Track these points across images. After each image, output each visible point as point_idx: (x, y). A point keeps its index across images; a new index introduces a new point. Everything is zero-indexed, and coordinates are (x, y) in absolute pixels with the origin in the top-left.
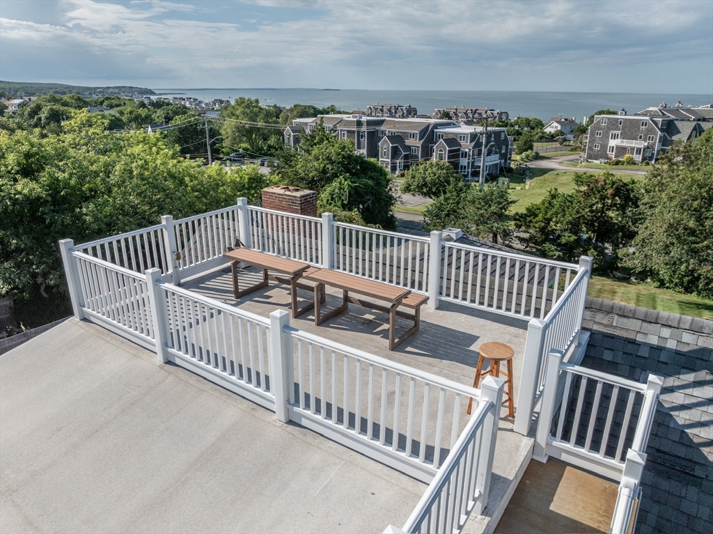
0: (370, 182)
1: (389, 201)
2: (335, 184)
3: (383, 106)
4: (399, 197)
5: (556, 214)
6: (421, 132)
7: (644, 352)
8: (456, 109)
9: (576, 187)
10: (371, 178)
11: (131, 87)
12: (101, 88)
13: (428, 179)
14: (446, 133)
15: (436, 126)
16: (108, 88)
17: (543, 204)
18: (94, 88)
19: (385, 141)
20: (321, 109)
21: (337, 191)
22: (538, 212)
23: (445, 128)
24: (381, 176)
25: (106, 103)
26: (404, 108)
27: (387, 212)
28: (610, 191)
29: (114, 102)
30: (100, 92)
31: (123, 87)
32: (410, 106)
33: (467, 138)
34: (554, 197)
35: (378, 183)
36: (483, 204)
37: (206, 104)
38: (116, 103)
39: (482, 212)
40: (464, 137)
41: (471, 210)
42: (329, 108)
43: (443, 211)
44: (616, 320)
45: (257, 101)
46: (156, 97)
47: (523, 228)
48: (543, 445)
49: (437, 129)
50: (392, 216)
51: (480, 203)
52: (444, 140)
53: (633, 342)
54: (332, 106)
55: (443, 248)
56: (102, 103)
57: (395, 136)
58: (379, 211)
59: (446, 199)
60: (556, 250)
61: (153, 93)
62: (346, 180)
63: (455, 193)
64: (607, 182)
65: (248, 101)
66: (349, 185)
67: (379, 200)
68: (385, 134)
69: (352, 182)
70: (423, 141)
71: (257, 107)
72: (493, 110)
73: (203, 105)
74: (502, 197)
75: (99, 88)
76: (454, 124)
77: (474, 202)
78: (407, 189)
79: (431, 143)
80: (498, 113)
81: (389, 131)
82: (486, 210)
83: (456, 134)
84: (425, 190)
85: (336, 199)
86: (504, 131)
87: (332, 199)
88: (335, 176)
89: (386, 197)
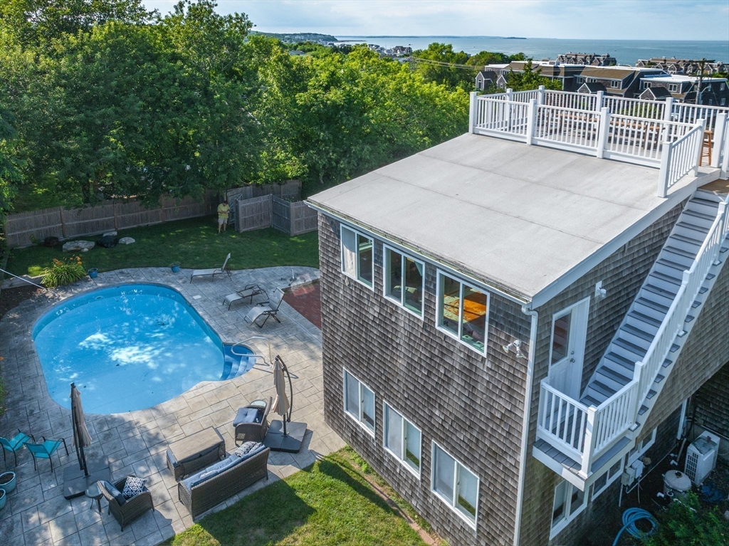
3: (576, 55)
6: (624, 81)
8: (665, 60)
11: (316, 34)
12: (289, 34)
14: (653, 82)
15: (642, 74)
16: (295, 35)
18: (282, 35)
19: (585, 88)
20: (509, 56)
23: (652, 77)
25: (299, 48)
26: (602, 58)
29: (307, 47)
30: (288, 39)
31: (309, 34)
32: (608, 56)
33: (679, 88)
37: (388, 51)
38: (309, 48)
40: (675, 86)
42: (517, 55)
45: (450, 47)
46: (340, 44)
48: (725, 171)
49: (643, 77)
52: (652, 89)
54: (521, 54)
55: (673, 106)
56: (295, 48)
57: (595, 83)
61: (336, 40)
65: (441, 46)
68: (584, 81)
70: (626, 89)
71: (450, 52)
72: (713, 61)
73: (385, 52)
75: (287, 35)
76: (663, 73)
79: (636, 92)
80: (719, 65)
81: (589, 79)
83: (666, 83)
86: (724, 82)
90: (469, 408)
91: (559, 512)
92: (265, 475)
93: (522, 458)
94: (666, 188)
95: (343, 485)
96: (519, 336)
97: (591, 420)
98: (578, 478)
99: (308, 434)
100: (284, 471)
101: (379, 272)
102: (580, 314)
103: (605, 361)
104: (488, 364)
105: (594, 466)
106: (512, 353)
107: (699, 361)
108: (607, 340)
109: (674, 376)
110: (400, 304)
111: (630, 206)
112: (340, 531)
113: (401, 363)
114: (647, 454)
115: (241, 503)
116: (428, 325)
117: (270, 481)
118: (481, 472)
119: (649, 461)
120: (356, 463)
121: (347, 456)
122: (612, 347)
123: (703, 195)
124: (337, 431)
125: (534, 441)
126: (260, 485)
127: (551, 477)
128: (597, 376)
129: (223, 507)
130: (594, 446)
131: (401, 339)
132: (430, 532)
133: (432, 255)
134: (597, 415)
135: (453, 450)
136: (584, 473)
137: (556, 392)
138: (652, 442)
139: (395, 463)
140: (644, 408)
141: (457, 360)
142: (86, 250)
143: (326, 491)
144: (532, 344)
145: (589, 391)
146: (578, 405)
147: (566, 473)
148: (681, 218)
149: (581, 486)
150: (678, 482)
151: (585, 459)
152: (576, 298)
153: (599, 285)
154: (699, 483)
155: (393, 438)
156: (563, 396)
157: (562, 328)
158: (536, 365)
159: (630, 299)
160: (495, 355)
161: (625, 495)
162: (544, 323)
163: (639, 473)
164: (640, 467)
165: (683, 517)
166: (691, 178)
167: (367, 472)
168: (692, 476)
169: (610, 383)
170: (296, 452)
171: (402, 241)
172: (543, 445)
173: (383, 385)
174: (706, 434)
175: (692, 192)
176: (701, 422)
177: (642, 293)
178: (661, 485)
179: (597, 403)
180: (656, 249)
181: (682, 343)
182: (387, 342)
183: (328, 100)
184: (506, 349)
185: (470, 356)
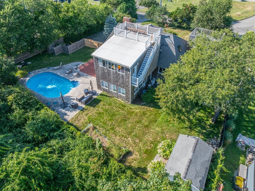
0: (131, 5)
1: (136, 9)
2: (121, 5)
4: (138, 8)
5: (177, 14)
7: (165, 36)
9: (183, 8)
10: (131, 3)
13: (146, 2)
17: (175, 11)
21: (122, 7)
22: (173, 14)
24: (133, 2)
27: (135, 13)
28: (190, 9)
34: (178, 9)
35: (133, 5)
36: (160, 11)
39: (160, 14)
41: (157, 13)
43: (150, 13)
44: (163, 34)
47: (170, 18)
50: (137, 14)
51: (159, 11)
53: (164, 36)
58: (133, 13)
59: (151, 9)
60: (177, 24)
62: (124, 4)
63: (153, 8)
64: (190, 6)
66: (126, 6)
67: (133, 9)
69: (126, 5)
74: (165, 10)
77: (158, 11)
78: (140, 5)
82: (161, 13)
84: (145, 5)
85: (122, 10)
87: (121, 10)
88: (121, 3)
89: (135, 9)
90: (123, 81)
91: (135, 92)
92: (93, 98)
93: (130, 86)
94: (146, 47)
95: (104, 96)
96: (129, 72)
97: (138, 80)
98: (137, 86)
99: (96, 91)
100: (95, 97)
101: (107, 65)
102: (136, 67)
103: (139, 72)
104: (125, 76)
105: (138, 84)
106: (128, 74)
107: (151, 70)
108: (139, 69)
109: (147, 72)
110: (111, 70)
111: (141, 51)
112: (106, 101)
113: (112, 78)
114: (146, 83)
115: (91, 102)
116: (116, 72)
117: (93, 99)
118: (125, 89)
119: (146, 84)
120: (105, 93)
121: (103, 93)
122: (140, 70)
123: (151, 47)
124: (100, 90)
125: (131, 83)
126: (92, 99)
127: (134, 87)
128: (138, 74)
129: (88, 103)
130: (138, 82)
131: (112, 74)
132: (119, 98)
133: (116, 63)
134: (138, 79)
135: (121, 87)
136: (137, 85)
137: (134, 77)
138: (147, 81)
139: (112, 92)
140: (144, 77)
141: (121, 76)
142: (21, 67)
143: (102, 98)
144: (131, 72)
145: (137, 76)
146: (136, 78)
147: (135, 86)
148: (148, 50)
149: (137, 87)
150: (150, 85)
151: (137, 84)
152: (135, 66)
153: (138, 63)
154: (153, 85)
155: (111, 88)
156: (135, 77)
157: (134, 69)
158: (131, 75)
159: (142, 64)
160: (126, 74)
161: (143, 89)
162: (132, 70)
163: (145, 86)
164: (145, 85)
165: (150, 89)
166: (150, 44)
167: (107, 94)
168: (152, 85)
169: (140, 75)
170: (95, 94)
171: (111, 61)
172: (133, 83)
173: (109, 81)
174: (154, 79)
175: (150, 46)
176: (153, 77)
177: (143, 62)
178: (148, 86)
179: (138, 77)
180: (145, 56)
181: (148, 68)
182: (109, 75)
183: (69, 16)
184: (127, 73)
185: (123, 75)
